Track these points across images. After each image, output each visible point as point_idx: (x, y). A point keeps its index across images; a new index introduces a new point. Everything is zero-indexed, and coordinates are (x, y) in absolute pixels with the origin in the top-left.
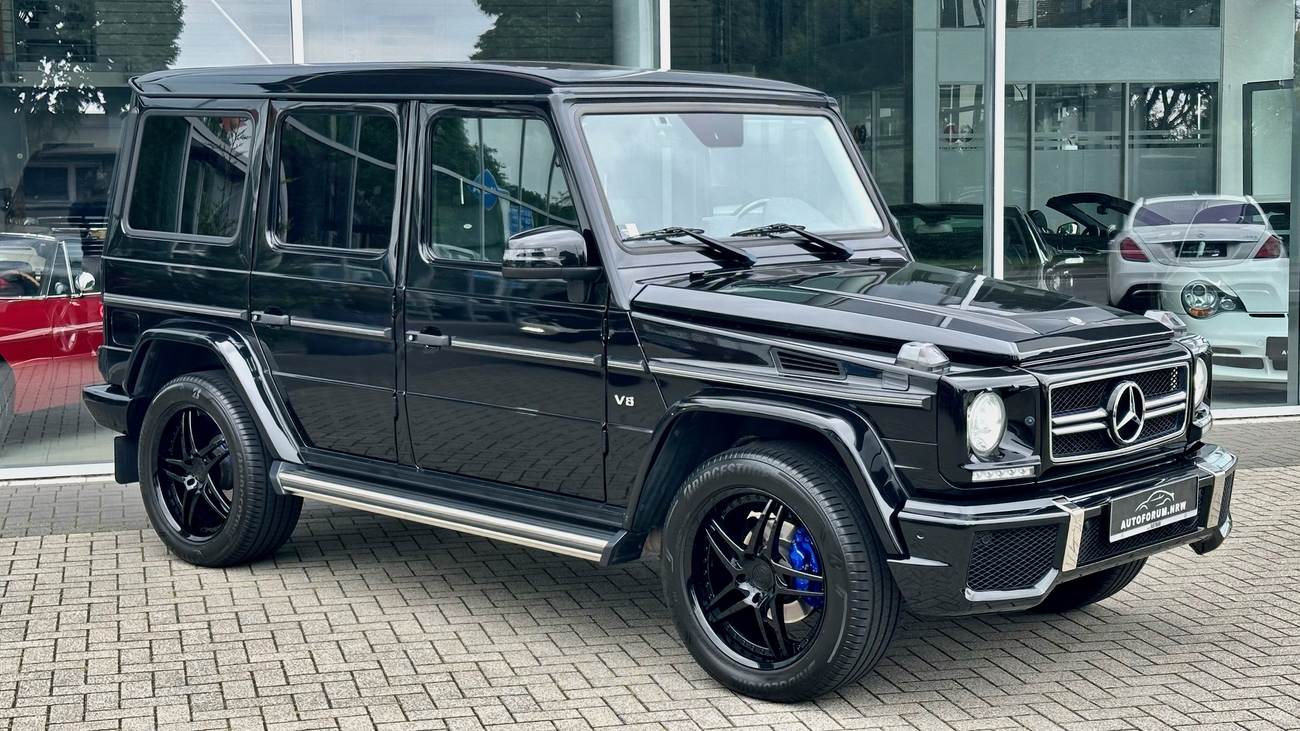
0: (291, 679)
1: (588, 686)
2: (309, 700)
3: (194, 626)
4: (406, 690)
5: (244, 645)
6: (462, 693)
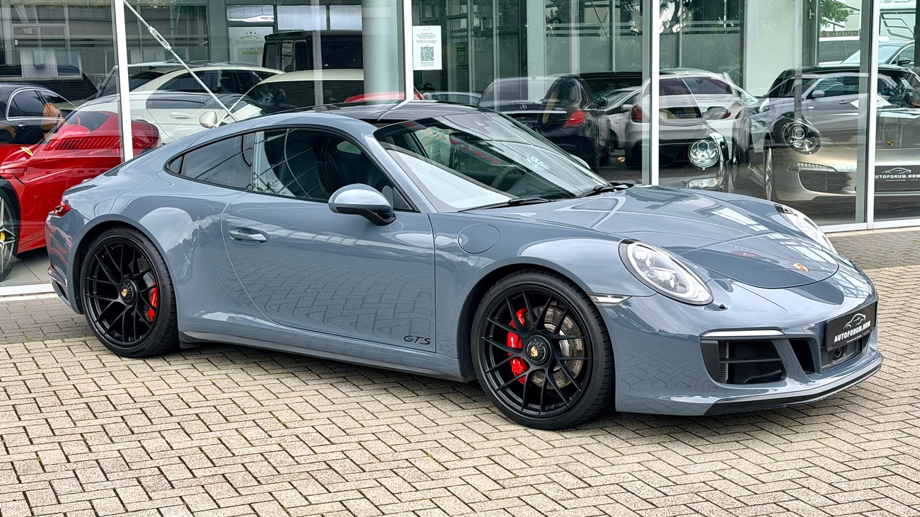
0: (215, 461)
1: (457, 458)
2: (240, 478)
3: (110, 421)
4: (314, 467)
5: (162, 435)
6: (362, 469)
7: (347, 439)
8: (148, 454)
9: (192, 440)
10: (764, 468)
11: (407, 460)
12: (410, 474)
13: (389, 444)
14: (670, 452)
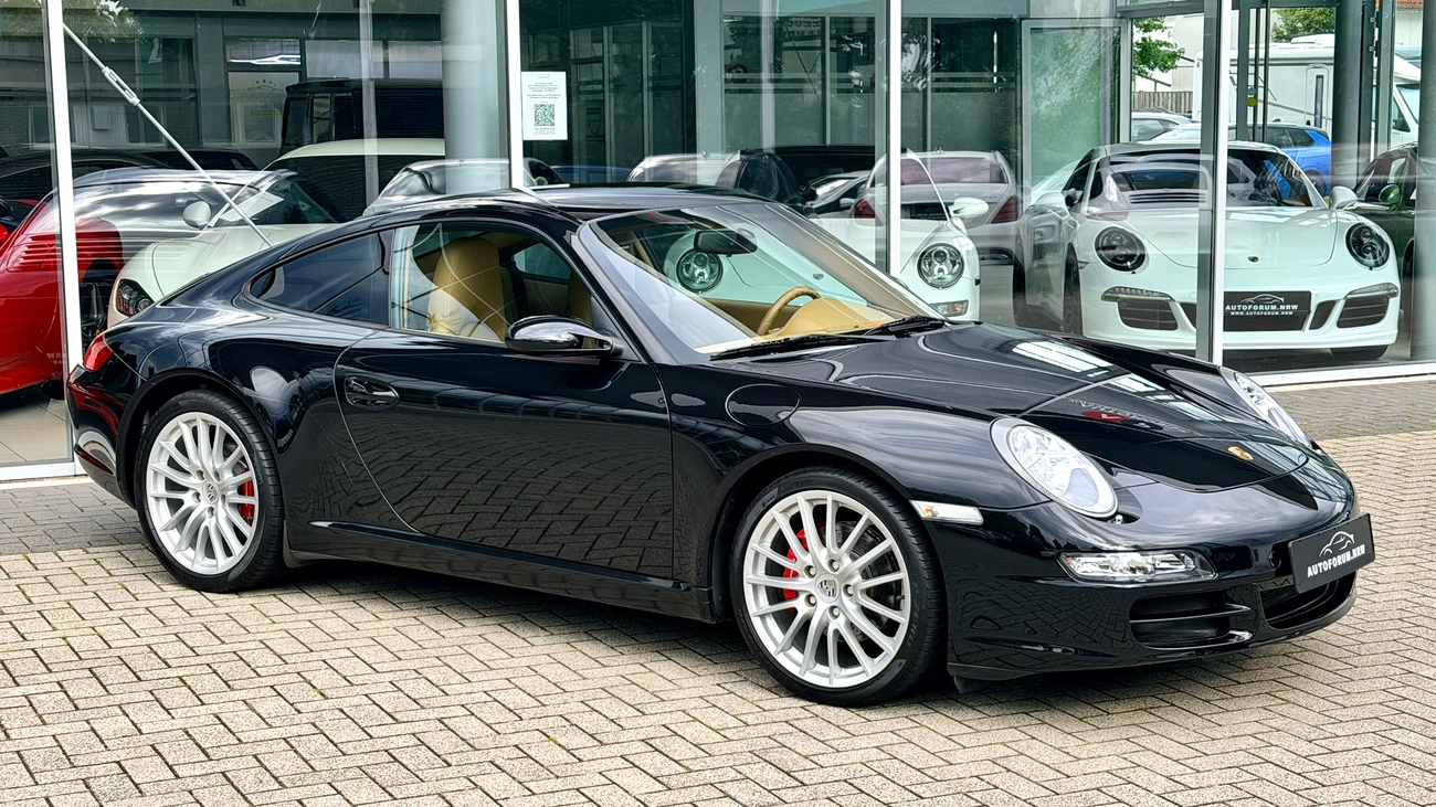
7: (423, 714)
8: (102, 742)
9: (173, 718)
10: (1068, 753)
11: (516, 746)
12: (520, 768)
13: (488, 722)
14: (924, 730)
